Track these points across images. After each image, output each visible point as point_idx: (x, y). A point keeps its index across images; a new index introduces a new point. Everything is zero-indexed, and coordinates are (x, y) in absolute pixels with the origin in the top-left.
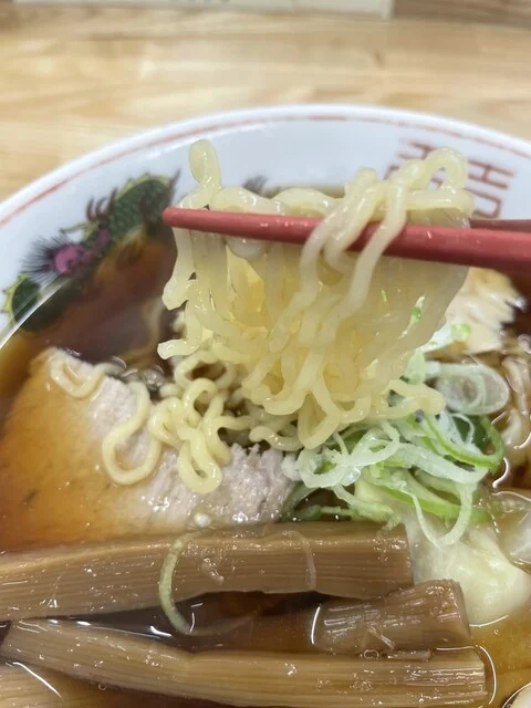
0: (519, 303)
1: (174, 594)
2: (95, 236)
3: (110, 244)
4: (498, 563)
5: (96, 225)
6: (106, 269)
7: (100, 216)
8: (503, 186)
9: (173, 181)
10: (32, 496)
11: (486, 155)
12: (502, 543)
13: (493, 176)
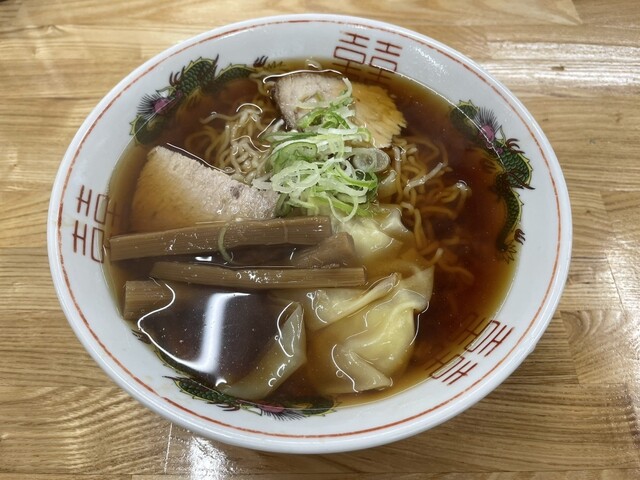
0: (404, 126)
1: (224, 245)
2: (174, 94)
3: (183, 97)
4: (376, 232)
5: (174, 88)
6: (180, 111)
7: (176, 83)
8: (397, 55)
9: (215, 61)
10: (155, 214)
11: (387, 38)
12: (378, 226)
13: (391, 49)
